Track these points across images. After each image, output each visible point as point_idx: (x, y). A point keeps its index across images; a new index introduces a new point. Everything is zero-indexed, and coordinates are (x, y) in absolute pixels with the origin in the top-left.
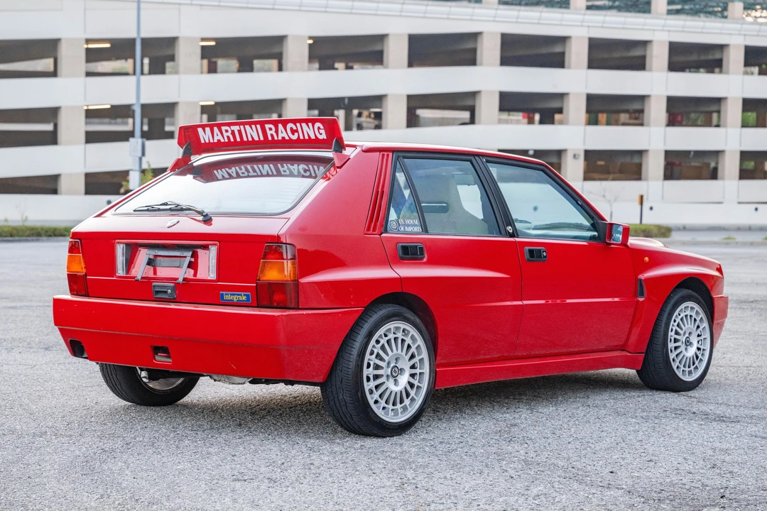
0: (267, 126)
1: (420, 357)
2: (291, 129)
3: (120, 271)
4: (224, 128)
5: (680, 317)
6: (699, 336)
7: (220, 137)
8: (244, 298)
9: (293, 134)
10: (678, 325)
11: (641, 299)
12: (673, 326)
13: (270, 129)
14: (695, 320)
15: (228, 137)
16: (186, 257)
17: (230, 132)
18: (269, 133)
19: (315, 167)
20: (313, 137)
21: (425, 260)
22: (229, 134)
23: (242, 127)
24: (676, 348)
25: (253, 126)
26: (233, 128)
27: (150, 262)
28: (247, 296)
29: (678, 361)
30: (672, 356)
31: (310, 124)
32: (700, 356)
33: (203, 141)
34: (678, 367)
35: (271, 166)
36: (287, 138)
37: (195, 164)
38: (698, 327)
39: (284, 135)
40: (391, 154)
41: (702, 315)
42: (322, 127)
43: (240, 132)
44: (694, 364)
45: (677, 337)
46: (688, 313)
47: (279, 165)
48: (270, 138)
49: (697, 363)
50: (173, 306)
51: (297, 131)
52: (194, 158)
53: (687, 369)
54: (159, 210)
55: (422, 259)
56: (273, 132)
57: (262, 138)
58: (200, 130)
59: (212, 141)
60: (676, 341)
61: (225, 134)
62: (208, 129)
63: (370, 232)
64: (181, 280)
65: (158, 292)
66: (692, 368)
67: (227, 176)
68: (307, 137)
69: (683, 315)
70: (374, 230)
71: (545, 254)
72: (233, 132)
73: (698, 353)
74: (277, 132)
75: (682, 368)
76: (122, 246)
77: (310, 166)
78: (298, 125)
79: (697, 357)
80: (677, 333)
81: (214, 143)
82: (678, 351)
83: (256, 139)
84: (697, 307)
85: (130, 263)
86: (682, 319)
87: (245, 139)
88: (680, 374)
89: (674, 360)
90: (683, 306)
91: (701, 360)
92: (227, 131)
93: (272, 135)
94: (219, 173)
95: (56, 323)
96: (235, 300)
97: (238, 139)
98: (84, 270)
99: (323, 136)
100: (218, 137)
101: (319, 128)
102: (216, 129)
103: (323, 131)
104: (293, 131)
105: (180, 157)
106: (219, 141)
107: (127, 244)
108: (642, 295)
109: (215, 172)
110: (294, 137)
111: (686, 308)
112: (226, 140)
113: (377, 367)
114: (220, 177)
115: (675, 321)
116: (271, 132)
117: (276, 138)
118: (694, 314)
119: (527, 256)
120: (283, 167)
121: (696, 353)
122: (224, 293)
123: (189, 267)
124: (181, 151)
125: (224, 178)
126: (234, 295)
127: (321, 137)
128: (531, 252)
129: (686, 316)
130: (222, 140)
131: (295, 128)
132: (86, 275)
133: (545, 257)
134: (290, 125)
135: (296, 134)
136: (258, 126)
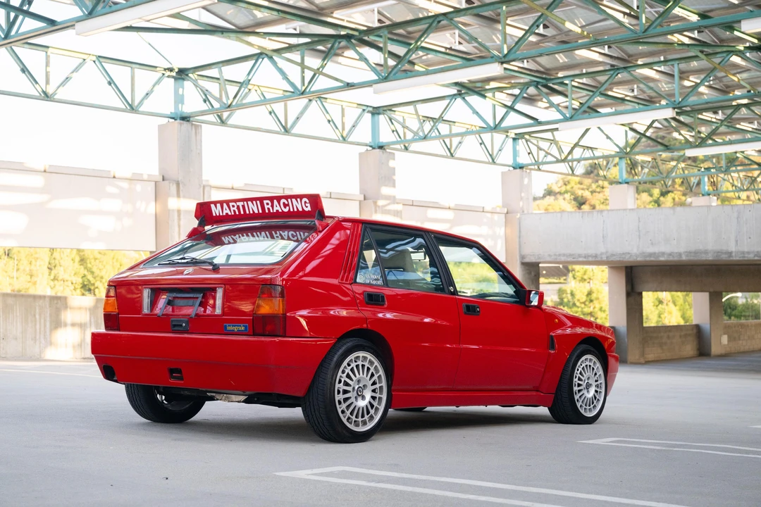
0: (265, 202)
1: (381, 385)
2: (284, 203)
3: (146, 310)
4: (231, 204)
5: (582, 367)
6: (596, 381)
7: (228, 211)
8: (243, 328)
9: (285, 208)
10: (581, 373)
11: (553, 352)
12: (577, 373)
13: (268, 204)
14: (593, 369)
15: (234, 211)
16: (197, 298)
17: (236, 207)
18: (266, 207)
19: (302, 233)
20: (300, 209)
21: (385, 306)
22: (235, 209)
23: (245, 203)
24: (579, 391)
25: (254, 202)
26: (238, 203)
27: (169, 303)
28: (245, 327)
29: (581, 401)
30: (576, 397)
31: (299, 200)
32: (597, 397)
33: (214, 215)
34: (581, 406)
35: (267, 233)
36: (280, 211)
37: (207, 233)
38: (596, 374)
39: (279, 208)
40: (360, 225)
41: (598, 365)
42: (308, 201)
43: (243, 206)
44: (593, 403)
45: (580, 382)
46: (588, 363)
47: (273, 232)
48: (267, 211)
49: (595, 402)
50: (186, 336)
51: (288, 205)
52: (207, 228)
53: (588, 407)
54: (178, 263)
55: (383, 305)
56: (269, 206)
57: (261, 211)
58: (213, 206)
59: (221, 214)
60: (579, 385)
61: (232, 209)
62: (218, 205)
63: (344, 282)
64: (193, 315)
65: (175, 326)
66: (592, 406)
67: (232, 241)
68: (296, 210)
69: (584, 365)
70: (346, 280)
71: (478, 309)
72: (238, 207)
73: (596, 394)
74: (272, 206)
75: (584, 407)
76: (148, 290)
77: (298, 233)
78: (289, 200)
79: (595, 398)
80: (580, 379)
81: (223, 216)
82: (581, 393)
83: (256, 212)
84: (594, 359)
85: (153, 303)
86: (583, 368)
87: (248, 212)
88: (582, 412)
89: (578, 400)
90: (583, 358)
91: (598, 400)
92: (233, 206)
93: (269, 209)
94: (226, 239)
95: (93, 352)
96: (236, 330)
97: (242, 213)
98: (117, 310)
99: (309, 209)
100: (226, 211)
101: (305, 202)
102: (225, 205)
103: (308, 205)
104: (285, 205)
105: (196, 226)
106: (227, 214)
107: (152, 289)
108: (553, 348)
109: (223, 238)
110: (286, 210)
111: (586, 359)
112: (233, 213)
113: (346, 384)
114: (226, 242)
115: (578, 370)
116: (268, 206)
117: (272, 211)
118: (592, 364)
119: (464, 310)
120: (276, 233)
121: (594, 395)
122: (227, 325)
123: (200, 305)
124: (197, 222)
125: (229, 243)
126: (235, 326)
127: (306, 209)
128: (468, 307)
129: (586, 366)
130: (230, 214)
131: (286, 203)
132: (118, 314)
133: (479, 312)
134: (283, 201)
135: (288, 208)
136: (258, 202)
